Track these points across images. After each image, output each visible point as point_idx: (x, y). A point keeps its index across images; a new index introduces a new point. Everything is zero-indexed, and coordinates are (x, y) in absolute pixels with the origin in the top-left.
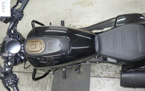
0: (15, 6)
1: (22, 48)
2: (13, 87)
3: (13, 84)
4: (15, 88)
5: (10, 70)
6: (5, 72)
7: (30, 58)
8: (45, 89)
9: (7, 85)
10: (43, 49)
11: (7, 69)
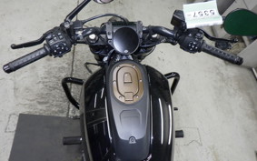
0: (207, 36)
1: (124, 58)
2: (44, 48)
3: (49, 47)
4: (42, 52)
5: (79, 38)
6: (75, 31)
7: (104, 74)
8: (40, 103)
9: (49, 37)
10: (122, 100)
11: (80, 33)
